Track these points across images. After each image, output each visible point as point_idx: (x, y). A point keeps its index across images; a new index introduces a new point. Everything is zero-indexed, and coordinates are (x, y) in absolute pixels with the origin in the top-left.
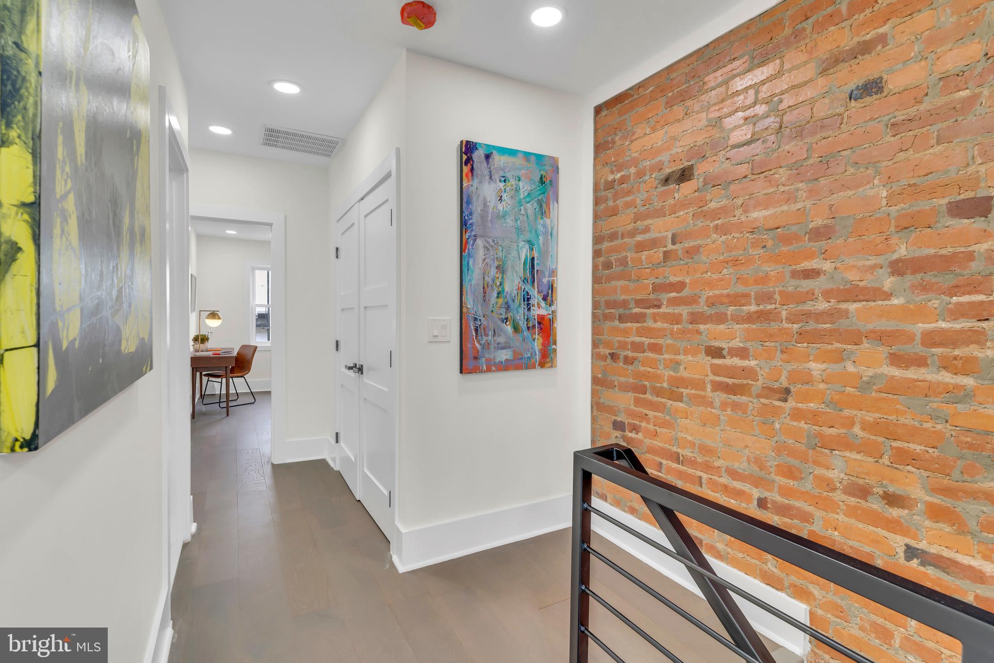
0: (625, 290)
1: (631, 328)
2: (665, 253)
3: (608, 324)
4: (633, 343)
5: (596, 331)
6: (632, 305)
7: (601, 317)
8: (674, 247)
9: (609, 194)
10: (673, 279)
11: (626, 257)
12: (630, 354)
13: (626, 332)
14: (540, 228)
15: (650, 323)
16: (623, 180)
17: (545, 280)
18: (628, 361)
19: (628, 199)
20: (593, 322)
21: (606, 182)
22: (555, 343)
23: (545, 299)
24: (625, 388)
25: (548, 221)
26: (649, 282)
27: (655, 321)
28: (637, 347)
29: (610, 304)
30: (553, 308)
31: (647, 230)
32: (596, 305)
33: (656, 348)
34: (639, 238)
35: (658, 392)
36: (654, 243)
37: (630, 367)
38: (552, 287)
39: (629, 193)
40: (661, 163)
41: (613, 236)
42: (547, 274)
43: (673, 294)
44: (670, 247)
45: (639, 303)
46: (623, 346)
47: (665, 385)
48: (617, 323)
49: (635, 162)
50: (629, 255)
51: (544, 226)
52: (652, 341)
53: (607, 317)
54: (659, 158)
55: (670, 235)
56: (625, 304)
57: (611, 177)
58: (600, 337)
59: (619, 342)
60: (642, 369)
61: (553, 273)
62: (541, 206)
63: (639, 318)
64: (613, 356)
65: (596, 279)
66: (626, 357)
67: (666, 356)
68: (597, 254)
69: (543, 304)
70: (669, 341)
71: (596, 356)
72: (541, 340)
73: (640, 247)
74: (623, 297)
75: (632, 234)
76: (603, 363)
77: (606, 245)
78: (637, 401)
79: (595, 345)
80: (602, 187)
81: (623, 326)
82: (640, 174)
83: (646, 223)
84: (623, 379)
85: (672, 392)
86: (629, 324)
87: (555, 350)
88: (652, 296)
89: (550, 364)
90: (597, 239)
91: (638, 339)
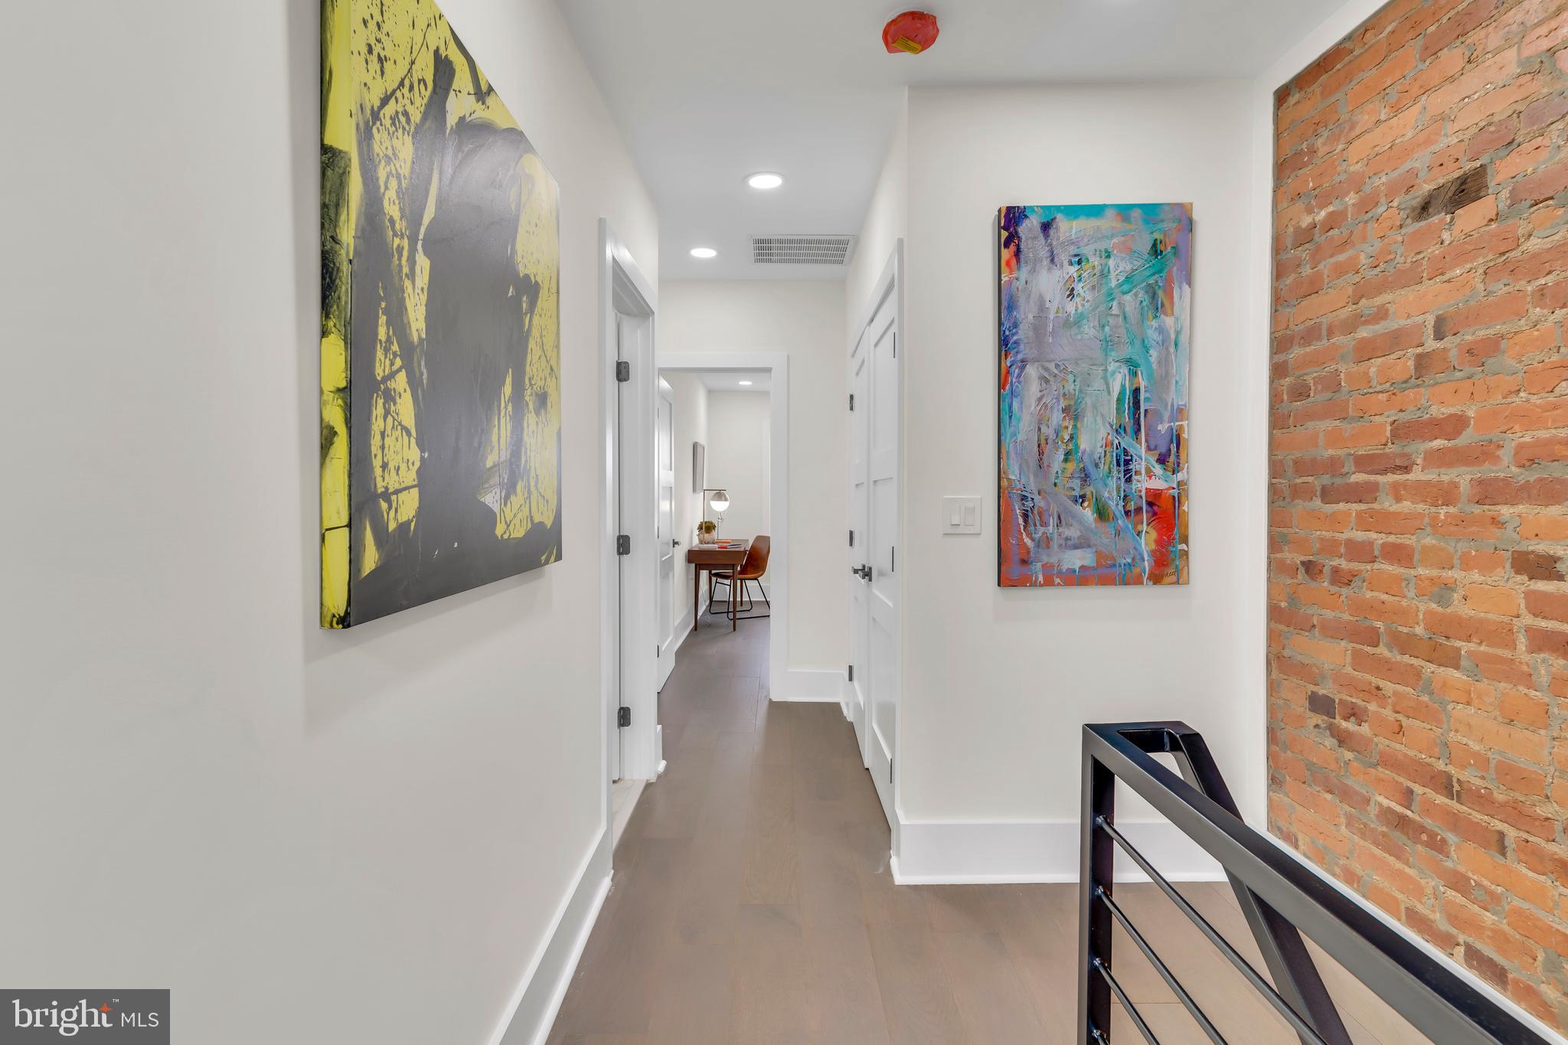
0: (1334, 438)
1: (1348, 514)
2: (1419, 358)
3: (1300, 506)
4: (1349, 543)
5: (1276, 519)
6: (1349, 466)
7: (1287, 493)
8: (1439, 345)
9: (1303, 253)
10: (1438, 411)
11: (1337, 373)
12: (1344, 564)
13: (1335, 521)
14: (1152, 335)
15: (1387, 503)
16: (1330, 224)
17: (1163, 428)
18: (1340, 578)
19: (1341, 257)
20: (1271, 502)
21: (1298, 230)
22: (1185, 540)
23: (1162, 460)
24: (1333, 631)
25: (1169, 321)
26: (1384, 421)
27: (1398, 499)
28: (1360, 552)
29: (1300, 467)
30: (1180, 476)
31: (1382, 314)
32: (1275, 469)
33: (1399, 554)
34: (1364, 332)
35: (1405, 644)
36: (1396, 340)
37: (1344, 591)
38: (1177, 439)
39: (1345, 244)
40: (1413, 173)
41: (1311, 335)
42: (1166, 415)
43: (1438, 443)
44: (1431, 344)
45: (1363, 463)
46: (1330, 547)
47: (1419, 630)
48: (1317, 502)
49: (1356, 183)
50: (1342, 368)
51: (1161, 330)
52: (1392, 539)
53: (1296, 492)
54: (1408, 165)
55: (1430, 320)
56: (1333, 466)
57: (1306, 221)
58: (1285, 531)
59: (1322, 540)
60: (1369, 595)
61: (1181, 413)
62: (1154, 296)
63: (1363, 493)
64: (1310, 568)
65: (1278, 420)
66: (1336, 571)
67: (1422, 571)
68: (1278, 371)
69: (1158, 469)
70: (1429, 541)
71: (1275, 567)
72: (1154, 535)
73: (1366, 352)
74: (1331, 452)
75: (1350, 325)
76: (1289, 581)
77: (1296, 352)
78: (1359, 660)
79: (1275, 544)
80: (1289, 242)
81: (1330, 508)
82: (1367, 205)
83: (1379, 300)
84: (1329, 614)
85: (1435, 648)
86: (1342, 506)
87: (1186, 553)
88: (1391, 449)
89: (1174, 578)
90: (1279, 343)
91: (1360, 536)
